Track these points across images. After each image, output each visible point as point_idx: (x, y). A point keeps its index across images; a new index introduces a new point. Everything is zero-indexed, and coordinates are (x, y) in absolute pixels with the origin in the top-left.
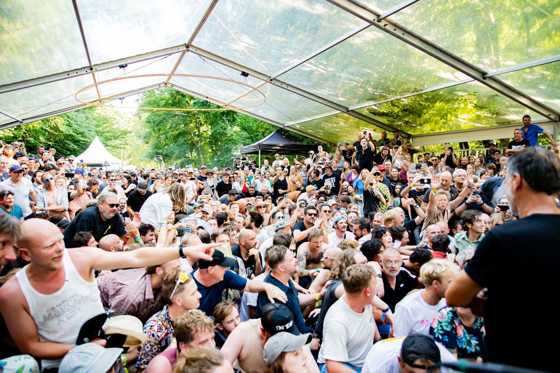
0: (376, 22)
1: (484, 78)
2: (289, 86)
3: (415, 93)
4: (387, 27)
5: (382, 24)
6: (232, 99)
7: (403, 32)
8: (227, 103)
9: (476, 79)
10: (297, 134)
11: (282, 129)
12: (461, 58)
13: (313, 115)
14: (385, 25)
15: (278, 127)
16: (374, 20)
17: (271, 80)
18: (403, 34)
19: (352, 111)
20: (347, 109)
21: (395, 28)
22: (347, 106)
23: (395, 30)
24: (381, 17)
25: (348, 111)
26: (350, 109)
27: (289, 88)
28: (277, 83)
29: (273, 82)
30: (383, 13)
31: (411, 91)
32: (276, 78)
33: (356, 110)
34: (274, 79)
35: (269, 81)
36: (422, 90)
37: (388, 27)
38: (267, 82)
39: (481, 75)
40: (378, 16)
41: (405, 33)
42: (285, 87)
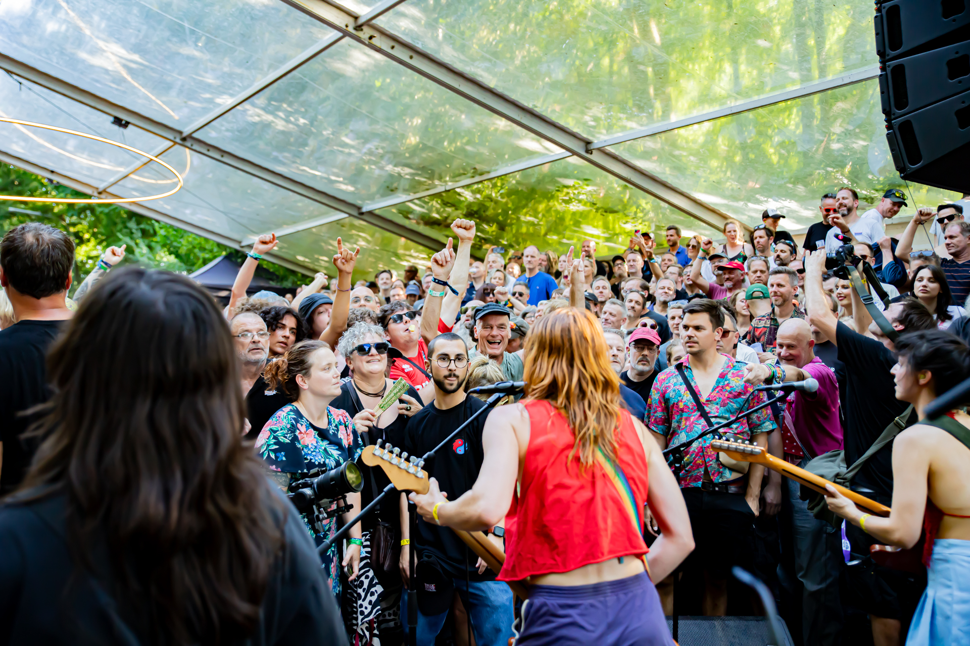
0: (351, 29)
1: (589, 151)
2: (225, 155)
3: (477, 179)
4: (374, 41)
5: (365, 34)
6: (112, 180)
7: (411, 53)
8: (102, 186)
9: (574, 153)
10: (273, 263)
11: (237, 251)
12: (536, 109)
13: (295, 222)
14: (371, 38)
15: (230, 248)
16: (347, 26)
17: (184, 139)
18: (411, 57)
19: (371, 213)
20: (359, 208)
21: (392, 43)
22: (359, 203)
23: (393, 47)
24: (361, 21)
25: (361, 214)
26: (364, 210)
27: (226, 159)
28: (196, 147)
29: (188, 144)
30: (364, 12)
31: (469, 175)
32: (195, 135)
33: (377, 212)
34: (190, 136)
35: (178, 140)
36: (488, 172)
37: (376, 42)
38: (175, 143)
39: (582, 144)
40: (356, 18)
41: (415, 56)
42: (218, 156)
